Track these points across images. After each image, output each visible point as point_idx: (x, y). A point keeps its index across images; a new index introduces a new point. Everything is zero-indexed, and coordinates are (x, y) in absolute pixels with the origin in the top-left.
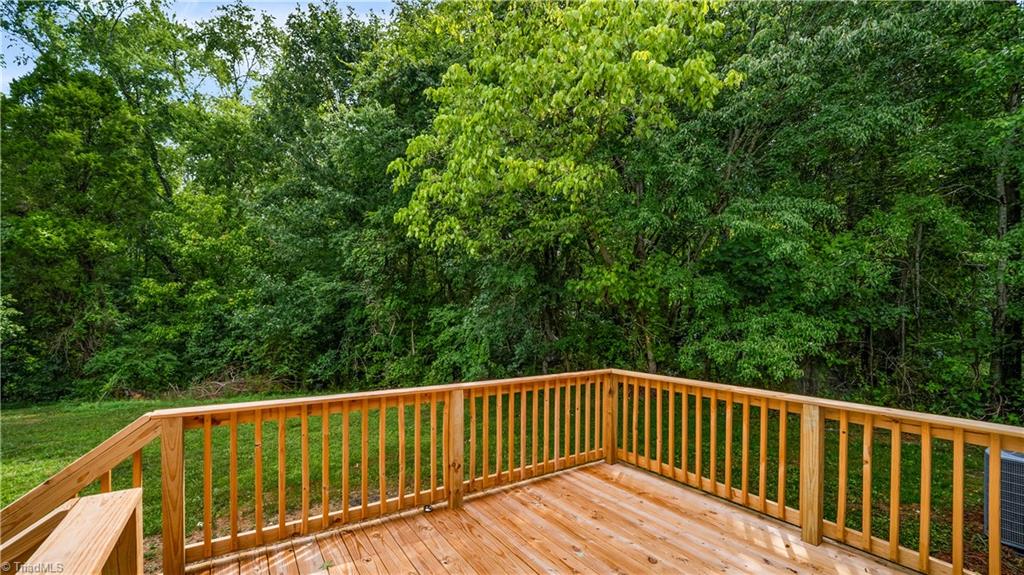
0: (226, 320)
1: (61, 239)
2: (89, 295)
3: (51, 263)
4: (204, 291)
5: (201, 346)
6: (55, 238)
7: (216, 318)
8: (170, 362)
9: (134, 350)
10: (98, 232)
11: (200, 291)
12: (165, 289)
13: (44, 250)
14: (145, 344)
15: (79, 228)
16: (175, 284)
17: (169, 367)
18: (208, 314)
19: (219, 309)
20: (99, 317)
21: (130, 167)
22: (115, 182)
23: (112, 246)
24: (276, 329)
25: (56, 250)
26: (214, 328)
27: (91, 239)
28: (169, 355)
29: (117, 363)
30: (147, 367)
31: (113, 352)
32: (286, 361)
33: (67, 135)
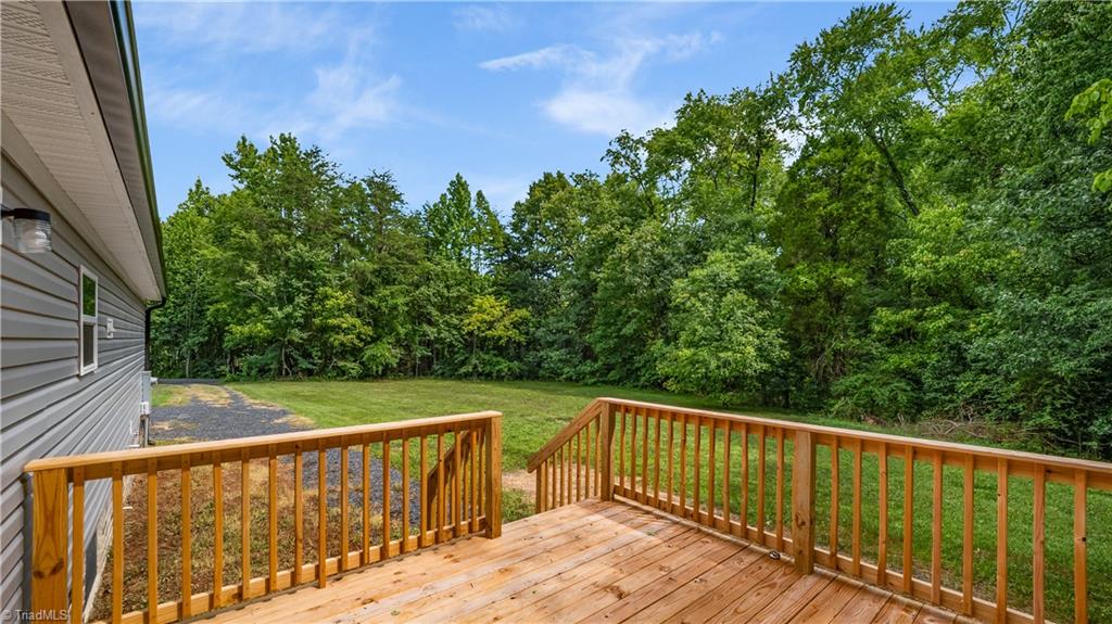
0: (966, 350)
1: (814, 282)
2: (836, 327)
3: (808, 302)
4: (939, 318)
5: (937, 378)
6: (809, 282)
7: (952, 348)
8: (902, 391)
9: (872, 377)
10: (840, 270)
11: (935, 317)
12: (899, 317)
13: (802, 292)
14: (883, 371)
15: (825, 270)
16: (909, 312)
17: (902, 398)
18: (944, 343)
19: (955, 337)
20: (842, 345)
21: (865, 204)
22: (853, 222)
23: (850, 282)
24: (1028, 362)
25: (810, 291)
26: (952, 359)
27: (835, 278)
28: (903, 385)
29: (855, 387)
30: (881, 395)
31: (854, 378)
32: (1048, 409)
33: (817, 195)
